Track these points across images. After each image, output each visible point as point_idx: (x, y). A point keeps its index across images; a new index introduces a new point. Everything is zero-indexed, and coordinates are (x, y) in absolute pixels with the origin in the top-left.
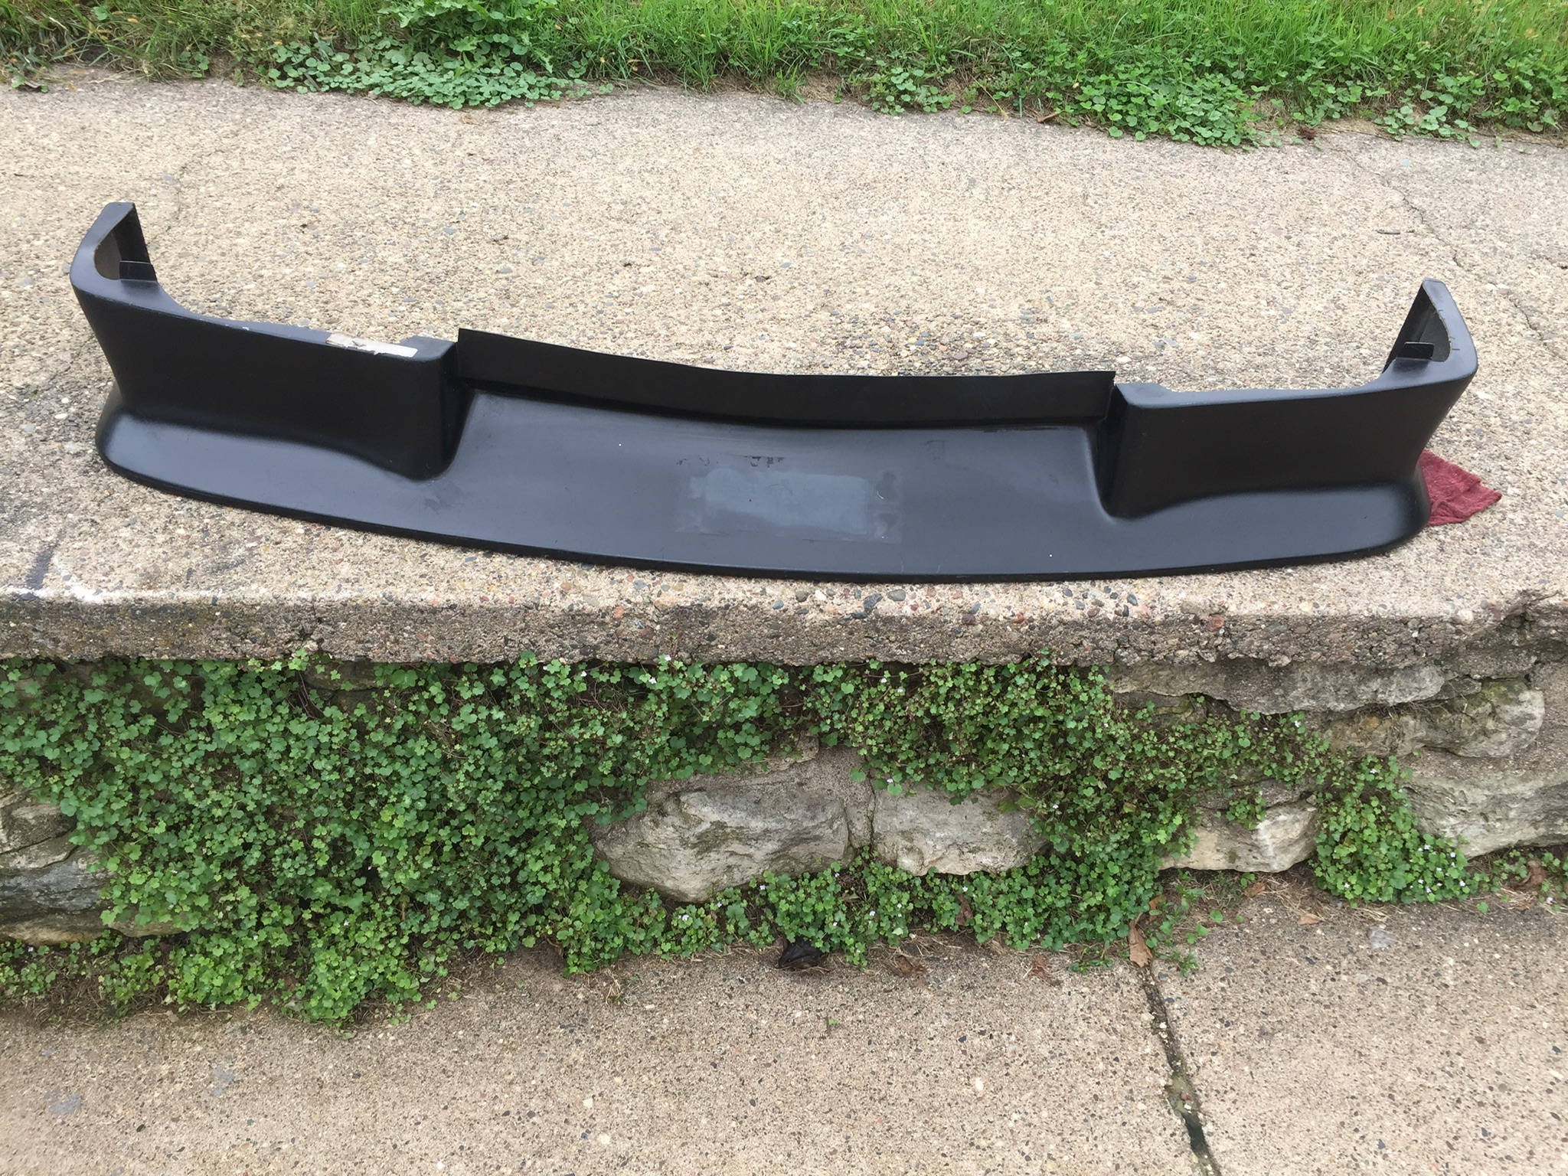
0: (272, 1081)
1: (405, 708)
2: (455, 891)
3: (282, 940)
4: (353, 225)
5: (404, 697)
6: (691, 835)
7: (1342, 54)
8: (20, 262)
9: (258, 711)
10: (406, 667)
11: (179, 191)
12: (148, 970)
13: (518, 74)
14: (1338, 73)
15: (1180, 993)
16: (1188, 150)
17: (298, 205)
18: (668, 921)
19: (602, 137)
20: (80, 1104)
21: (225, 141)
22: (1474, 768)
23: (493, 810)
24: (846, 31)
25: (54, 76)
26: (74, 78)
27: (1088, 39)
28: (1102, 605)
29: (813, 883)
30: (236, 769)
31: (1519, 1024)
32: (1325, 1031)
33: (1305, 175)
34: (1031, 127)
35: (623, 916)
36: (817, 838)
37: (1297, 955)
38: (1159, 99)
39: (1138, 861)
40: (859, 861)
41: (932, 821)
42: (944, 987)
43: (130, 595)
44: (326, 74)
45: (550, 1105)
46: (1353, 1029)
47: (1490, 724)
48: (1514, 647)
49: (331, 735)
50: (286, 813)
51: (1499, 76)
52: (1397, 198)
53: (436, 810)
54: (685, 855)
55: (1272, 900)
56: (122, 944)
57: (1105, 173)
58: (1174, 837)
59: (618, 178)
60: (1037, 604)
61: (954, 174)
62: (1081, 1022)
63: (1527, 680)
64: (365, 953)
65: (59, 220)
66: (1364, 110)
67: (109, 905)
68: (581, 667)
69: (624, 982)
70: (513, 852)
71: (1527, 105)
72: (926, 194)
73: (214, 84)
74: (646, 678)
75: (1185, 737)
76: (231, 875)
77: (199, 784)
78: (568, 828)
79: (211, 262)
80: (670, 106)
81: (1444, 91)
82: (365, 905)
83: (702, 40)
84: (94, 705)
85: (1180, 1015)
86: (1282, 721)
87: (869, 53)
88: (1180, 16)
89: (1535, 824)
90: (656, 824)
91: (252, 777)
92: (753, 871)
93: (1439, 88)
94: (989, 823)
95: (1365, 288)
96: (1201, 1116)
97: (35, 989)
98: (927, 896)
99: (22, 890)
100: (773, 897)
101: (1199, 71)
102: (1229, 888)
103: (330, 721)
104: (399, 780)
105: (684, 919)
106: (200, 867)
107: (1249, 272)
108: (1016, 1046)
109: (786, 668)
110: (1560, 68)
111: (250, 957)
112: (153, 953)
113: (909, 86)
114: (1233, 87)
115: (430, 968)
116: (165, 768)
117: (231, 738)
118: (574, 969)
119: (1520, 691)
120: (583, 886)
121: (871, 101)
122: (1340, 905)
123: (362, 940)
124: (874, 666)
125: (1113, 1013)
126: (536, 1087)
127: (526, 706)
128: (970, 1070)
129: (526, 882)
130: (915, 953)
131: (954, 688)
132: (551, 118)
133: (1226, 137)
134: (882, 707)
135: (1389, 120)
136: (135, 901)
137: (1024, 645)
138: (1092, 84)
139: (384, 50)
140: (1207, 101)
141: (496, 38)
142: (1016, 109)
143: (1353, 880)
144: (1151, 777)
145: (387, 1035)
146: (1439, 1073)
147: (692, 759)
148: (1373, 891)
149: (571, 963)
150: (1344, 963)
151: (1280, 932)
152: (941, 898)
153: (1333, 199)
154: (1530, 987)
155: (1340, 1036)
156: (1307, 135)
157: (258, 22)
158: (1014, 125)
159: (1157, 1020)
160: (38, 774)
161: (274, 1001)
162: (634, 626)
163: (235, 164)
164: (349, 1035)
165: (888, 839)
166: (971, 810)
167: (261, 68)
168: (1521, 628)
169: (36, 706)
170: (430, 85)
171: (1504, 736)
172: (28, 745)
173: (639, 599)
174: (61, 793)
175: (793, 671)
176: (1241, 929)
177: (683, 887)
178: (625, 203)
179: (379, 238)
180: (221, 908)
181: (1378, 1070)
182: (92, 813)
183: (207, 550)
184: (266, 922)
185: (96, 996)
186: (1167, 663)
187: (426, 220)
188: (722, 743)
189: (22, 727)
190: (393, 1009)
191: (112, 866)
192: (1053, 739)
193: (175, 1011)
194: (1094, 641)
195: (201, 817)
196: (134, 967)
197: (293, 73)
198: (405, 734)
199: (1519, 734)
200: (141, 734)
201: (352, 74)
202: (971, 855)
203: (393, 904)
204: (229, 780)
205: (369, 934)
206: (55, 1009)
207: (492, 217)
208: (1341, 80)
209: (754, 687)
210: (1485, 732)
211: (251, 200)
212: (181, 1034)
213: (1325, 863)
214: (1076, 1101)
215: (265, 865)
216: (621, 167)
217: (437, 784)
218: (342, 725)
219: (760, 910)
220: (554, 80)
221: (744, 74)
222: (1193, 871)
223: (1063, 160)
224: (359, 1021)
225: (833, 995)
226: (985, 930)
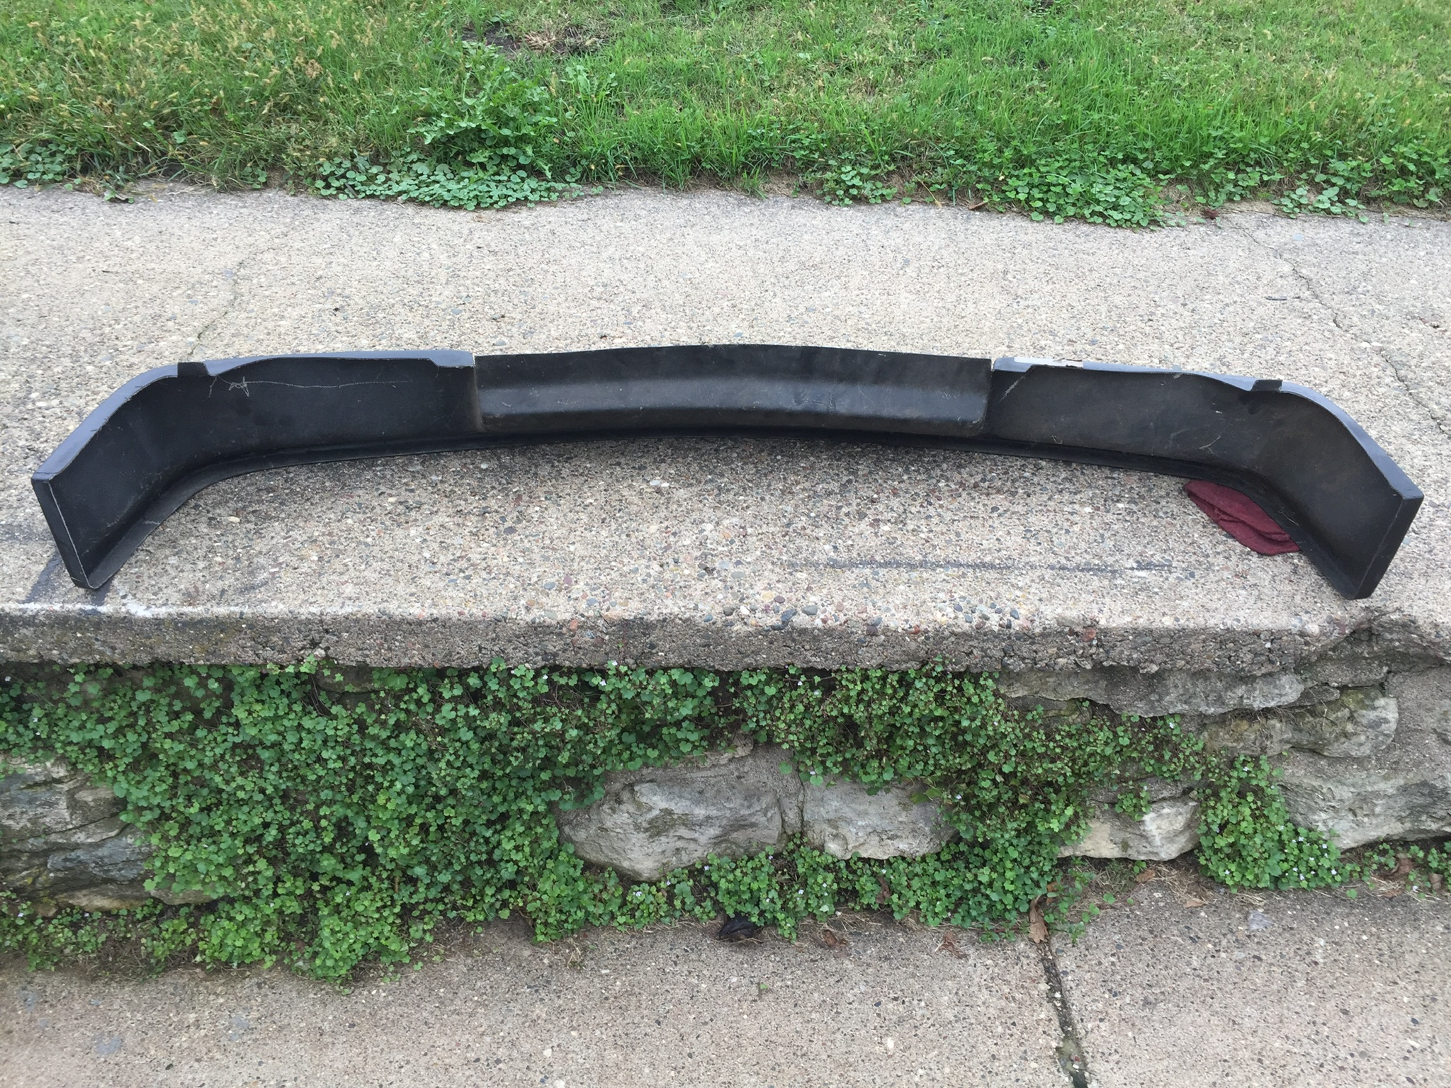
0: (281, 1029)
1: (397, 706)
2: (440, 867)
3: (294, 907)
4: (377, 308)
5: (398, 698)
6: (643, 820)
7: (1240, 145)
8: (103, 342)
9: (277, 708)
10: (399, 671)
11: (236, 282)
12: (182, 933)
13: (523, 180)
14: (1237, 162)
15: (1074, 966)
16: (1102, 231)
17: (333, 293)
18: (624, 896)
19: (591, 230)
20: (121, 1046)
21: (277, 241)
22: (1340, 768)
23: (470, 794)
24: (803, 137)
25: (140, 189)
26: (155, 190)
27: (1014, 138)
28: (987, 619)
29: (750, 865)
30: (258, 759)
31: (1380, 998)
32: (1203, 1002)
33: (1204, 250)
34: (962, 213)
35: (585, 892)
36: (753, 825)
37: (1182, 934)
38: (1076, 188)
39: (1036, 848)
40: (791, 846)
41: (855, 811)
42: (864, 958)
43: (173, 610)
44: (362, 183)
45: (515, 1054)
46: (1228, 1001)
47: (1350, 727)
48: (1366, 659)
49: (336, 729)
50: (300, 798)
51: (1385, 160)
52: (1287, 268)
53: (422, 794)
54: (639, 838)
55: (1161, 886)
56: (163, 910)
57: (1025, 252)
58: (1068, 826)
59: (601, 265)
60: (931, 618)
61: (891, 255)
62: (984, 990)
63: (1382, 688)
64: (363, 920)
65: (137, 307)
66: (1263, 193)
67: (149, 875)
68: (543, 671)
69: (584, 949)
70: (488, 833)
71: (1412, 184)
72: (865, 273)
73: (270, 194)
74: (597, 681)
75: (1070, 736)
76: (251, 850)
77: (227, 771)
78: (535, 813)
79: (258, 341)
80: (651, 203)
81: (1335, 174)
82: (365, 878)
83: (679, 148)
84: (144, 704)
85: (1073, 985)
86: (1160, 723)
87: (823, 155)
88: (1096, 116)
89: (1401, 819)
90: (613, 810)
91: (272, 765)
92: (696, 855)
93: (1332, 171)
94: (904, 814)
95: (1250, 348)
96: (1087, 1074)
97: (88, 949)
98: (850, 877)
99: (80, 862)
100: (715, 877)
101: (1113, 162)
102: (1123, 874)
103: (335, 717)
104: (392, 769)
105: (638, 895)
106: (226, 842)
107: (1146, 335)
108: (924, 1011)
109: (717, 672)
110: (1442, 151)
111: (268, 923)
112: (187, 919)
113: (857, 181)
114: (1142, 176)
115: (418, 935)
116: (199, 756)
117: (253, 731)
118: (541, 938)
119: (1376, 698)
120: (550, 864)
121: (824, 195)
122: (1222, 890)
123: (360, 909)
124: (792, 671)
125: (1013, 983)
126: (503, 1038)
127: (498, 705)
128: (883, 1031)
129: (501, 860)
130: (839, 927)
131: (863, 691)
132: (549, 217)
133: (1135, 220)
134: (801, 708)
135: (1285, 201)
136: (172, 871)
137: (922, 653)
138: (1017, 177)
139: (412, 162)
140: (1119, 189)
141: (505, 151)
142: (950, 199)
143: (1233, 868)
144: (1040, 771)
145: (378, 992)
146: (1305, 1040)
147: (640, 753)
148: (1250, 877)
149: (538, 931)
150: (1224, 942)
151: (1167, 915)
152: (863, 880)
153: (1229, 271)
154: (1394, 965)
155: (1216, 1006)
156: (1210, 215)
157: (307, 142)
158: (947, 213)
159: (1052, 990)
160: (96, 761)
161: (286, 961)
162: (587, 637)
163: (283, 259)
164: (347, 991)
165: (816, 826)
166: (889, 800)
167: (309, 180)
168: (1370, 640)
169: (96, 704)
170: (449, 191)
171: (1363, 738)
172: (88, 736)
173: (591, 613)
174: (115, 779)
175: (724, 676)
176: (1132, 911)
177: (638, 867)
178: (605, 286)
179: (397, 319)
180: (244, 878)
181: (1249, 1037)
182: (138, 794)
183: (238, 574)
184: (280, 891)
185: (139, 955)
186: (1049, 670)
187: (438, 303)
188: (667, 738)
189: (85, 721)
190: (385, 970)
191: (155, 840)
192: (954, 737)
193: (203, 969)
194: (982, 650)
195: (228, 800)
196: (170, 930)
197: (336, 184)
198: (399, 728)
199: (1377, 737)
200: (181, 728)
201: (385, 182)
202: (890, 842)
203: (388, 878)
204: (252, 768)
205: (367, 903)
206: (104, 965)
207: (492, 299)
208: (1242, 167)
209: (691, 689)
210: (1346, 735)
211: (294, 289)
212: (207, 988)
213: (1208, 853)
214: (975, 1060)
215: (281, 843)
216: (604, 256)
217: (424, 772)
218: (346, 721)
219: (705, 889)
220: (553, 184)
221: (715, 175)
222: (1091, 859)
223: (989, 242)
224: (356, 979)
225: (766, 963)
226: (901, 908)
